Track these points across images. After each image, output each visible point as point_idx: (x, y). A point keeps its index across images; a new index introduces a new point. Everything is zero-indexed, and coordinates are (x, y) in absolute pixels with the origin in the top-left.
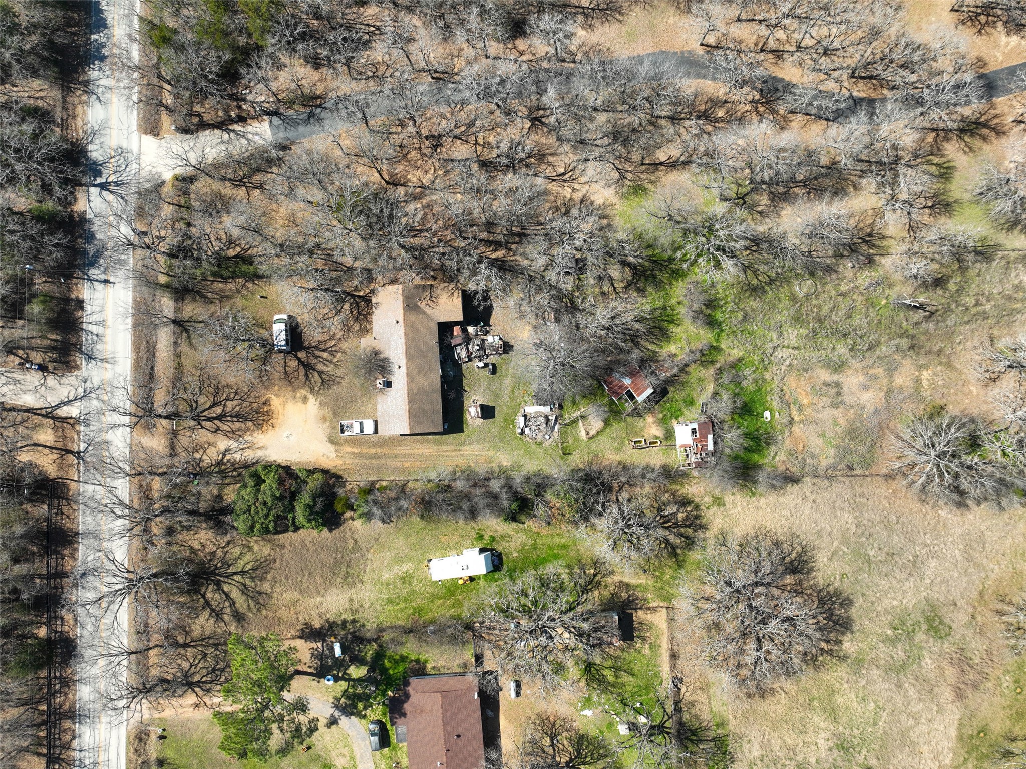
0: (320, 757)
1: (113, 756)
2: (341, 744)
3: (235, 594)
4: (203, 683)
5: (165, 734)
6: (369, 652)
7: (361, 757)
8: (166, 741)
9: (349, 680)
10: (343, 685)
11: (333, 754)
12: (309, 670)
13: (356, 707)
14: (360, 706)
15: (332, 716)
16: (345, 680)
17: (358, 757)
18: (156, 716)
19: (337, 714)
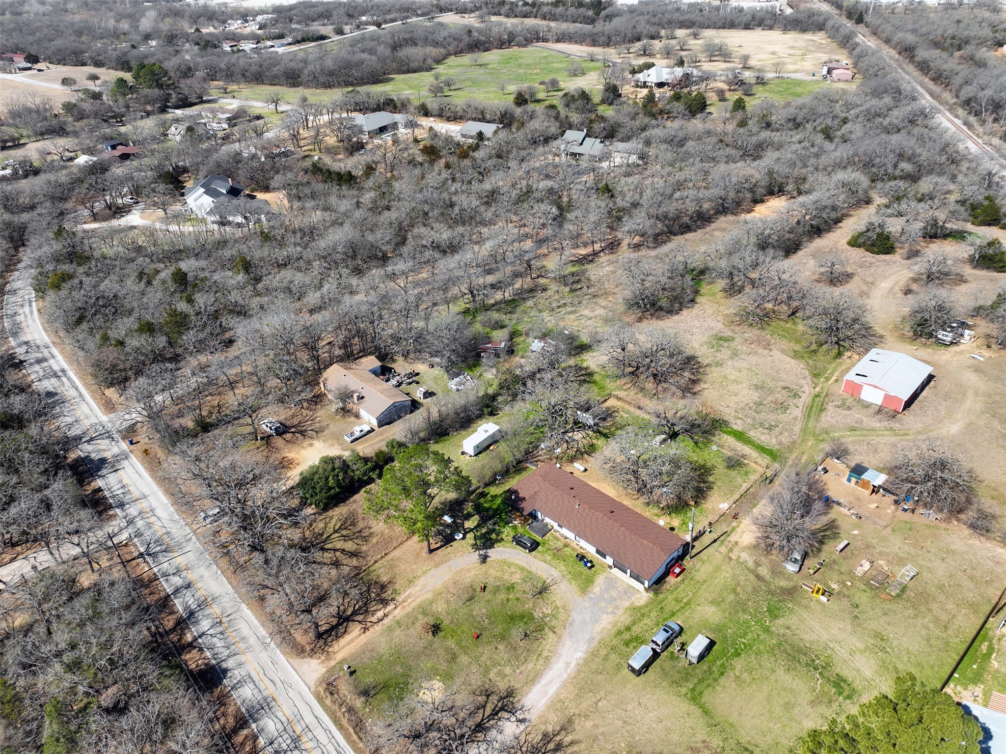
0: (498, 587)
1: (309, 719)
2: (506, 567)
3: (339, 545)
4: (358, 610)
5: (352, 669)
6: (469, 507)
7: (527, 563)
8: (358, 673)
9: (471, 530)
10: (470, 536)
11: (506, 577)
12: (438, 545)
13: (491, 539)
14: (494, 536)
15: (480, 555)
16: (469, 532)
17: (525, 565)
18: (333, 663)
19: (482, 552)
